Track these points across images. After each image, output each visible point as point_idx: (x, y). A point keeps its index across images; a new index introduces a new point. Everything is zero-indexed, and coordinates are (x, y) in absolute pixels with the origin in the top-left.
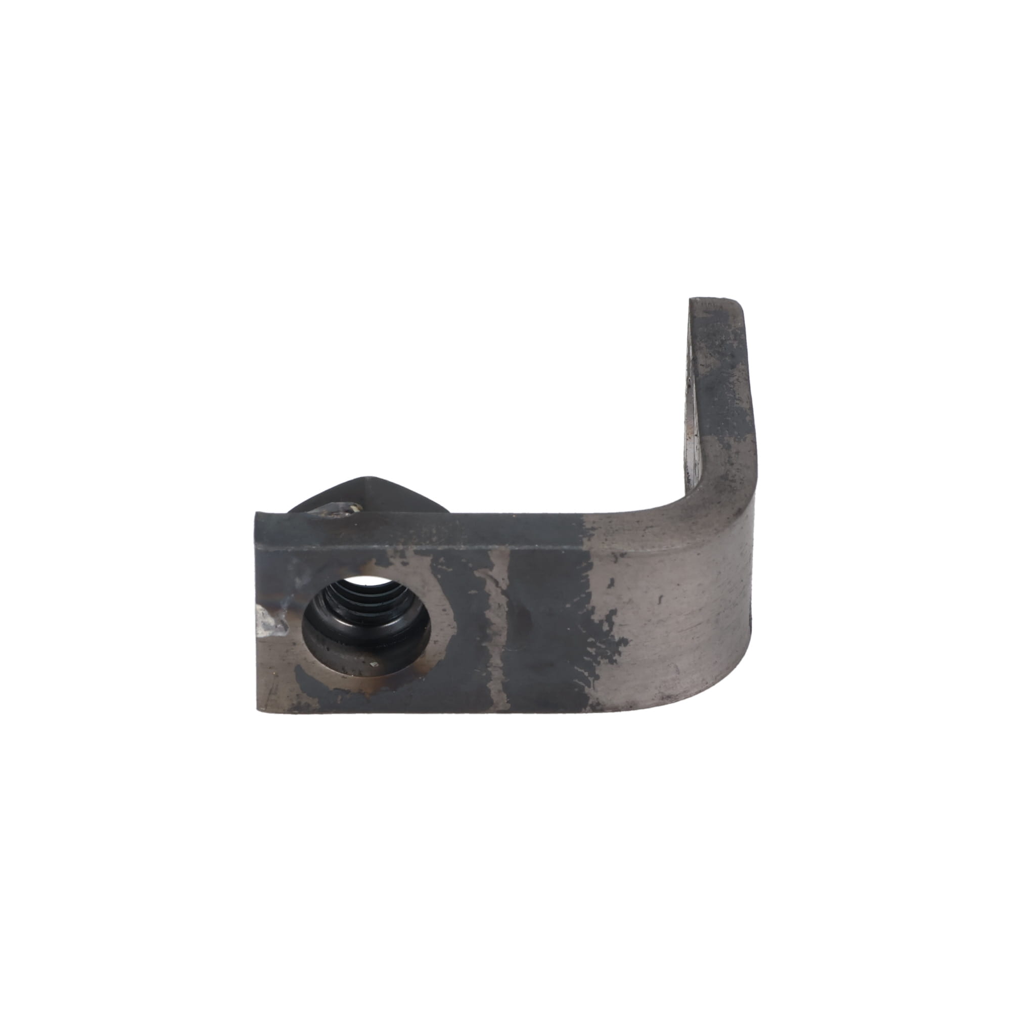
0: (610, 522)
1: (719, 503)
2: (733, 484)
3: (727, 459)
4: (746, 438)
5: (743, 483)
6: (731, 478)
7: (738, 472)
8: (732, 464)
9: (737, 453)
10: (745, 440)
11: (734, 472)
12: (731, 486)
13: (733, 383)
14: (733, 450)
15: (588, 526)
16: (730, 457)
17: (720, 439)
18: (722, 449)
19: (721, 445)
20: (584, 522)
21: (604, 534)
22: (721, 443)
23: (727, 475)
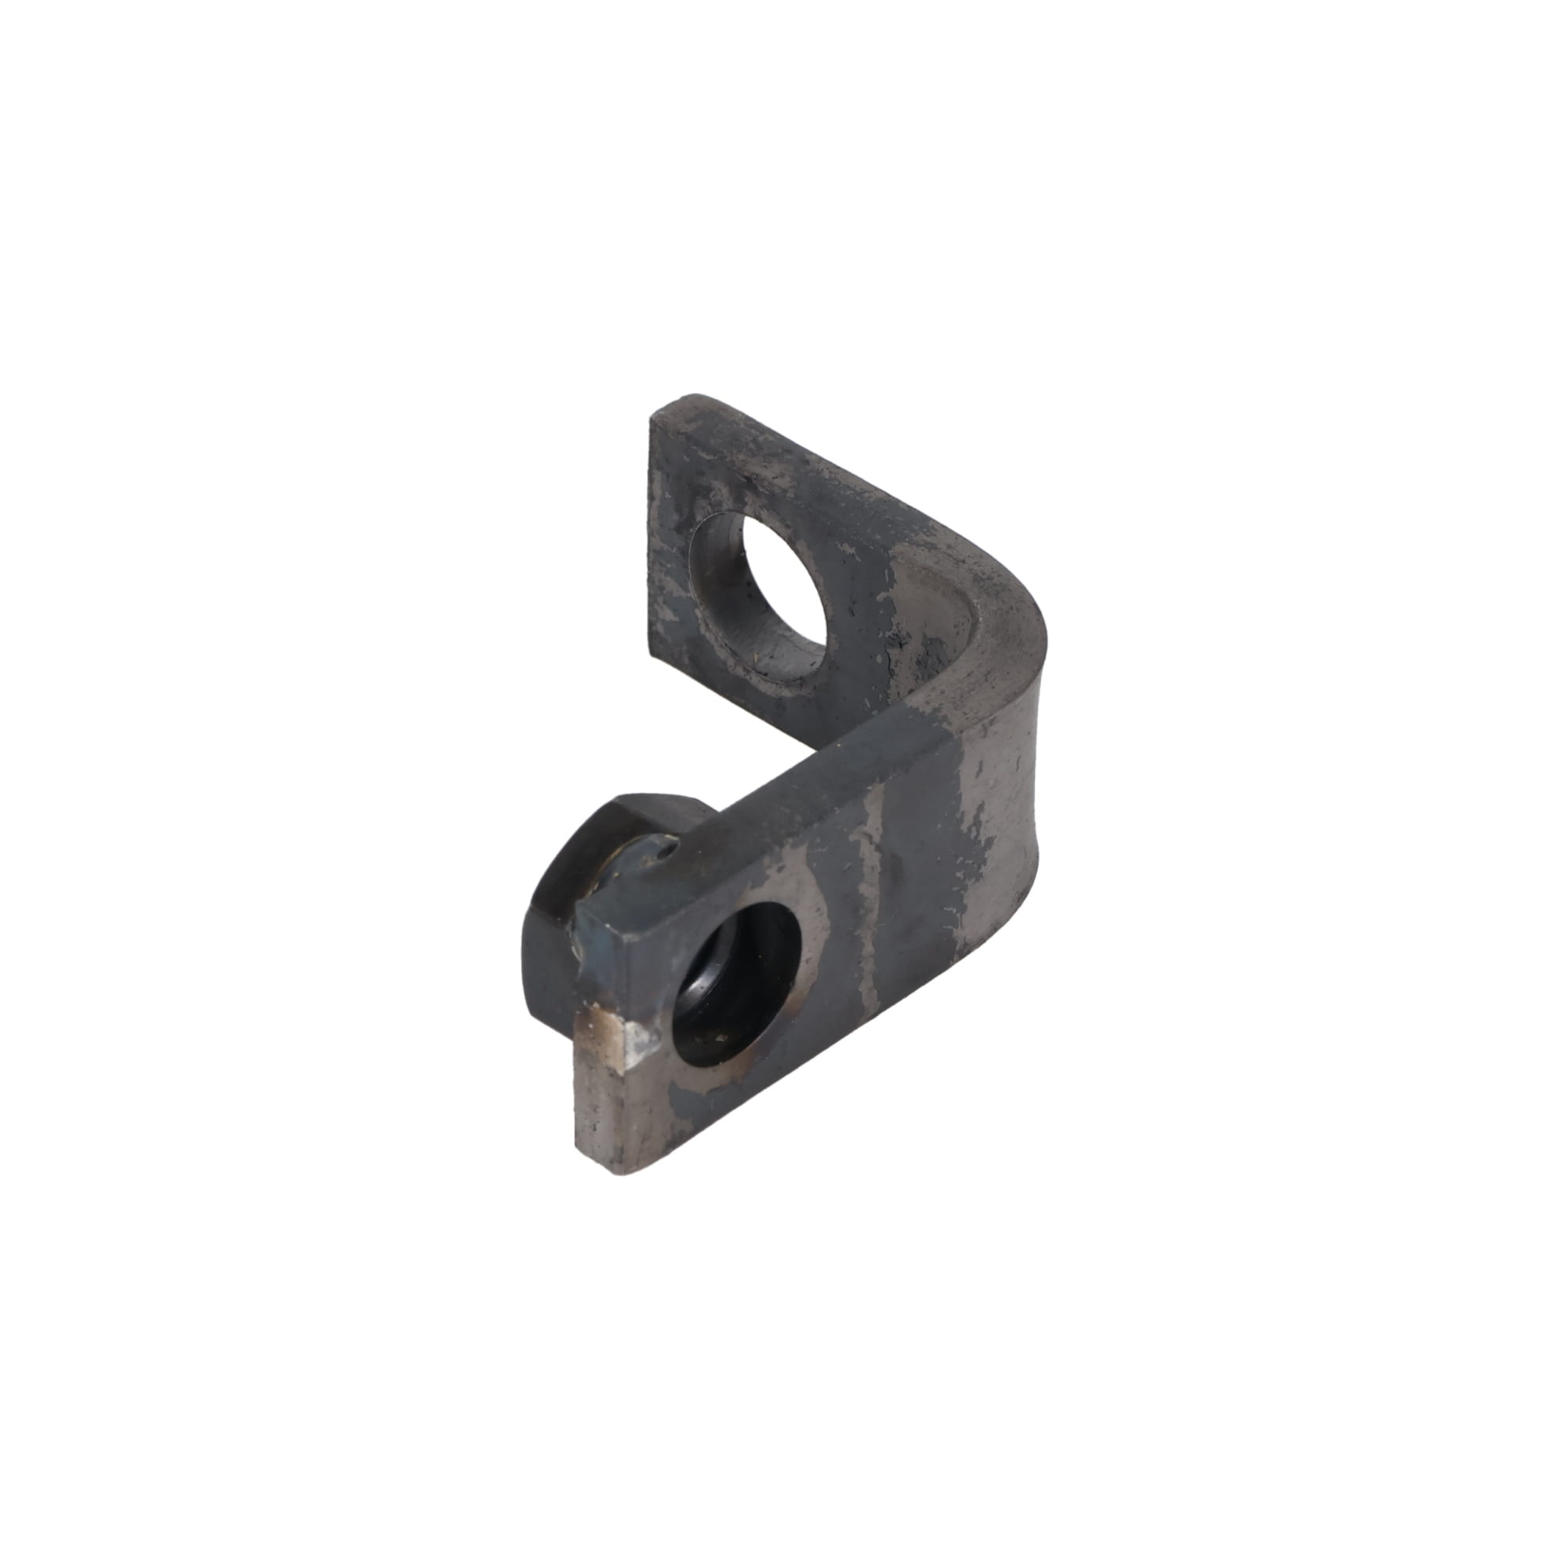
15: (928, 710)
16: (949, 555)
17: (912, 543)
18: (929, 551)
19: (923, 548)
20: (917, 709)
21: (955, 708)
22: (918, 545)
23: (976, 574)
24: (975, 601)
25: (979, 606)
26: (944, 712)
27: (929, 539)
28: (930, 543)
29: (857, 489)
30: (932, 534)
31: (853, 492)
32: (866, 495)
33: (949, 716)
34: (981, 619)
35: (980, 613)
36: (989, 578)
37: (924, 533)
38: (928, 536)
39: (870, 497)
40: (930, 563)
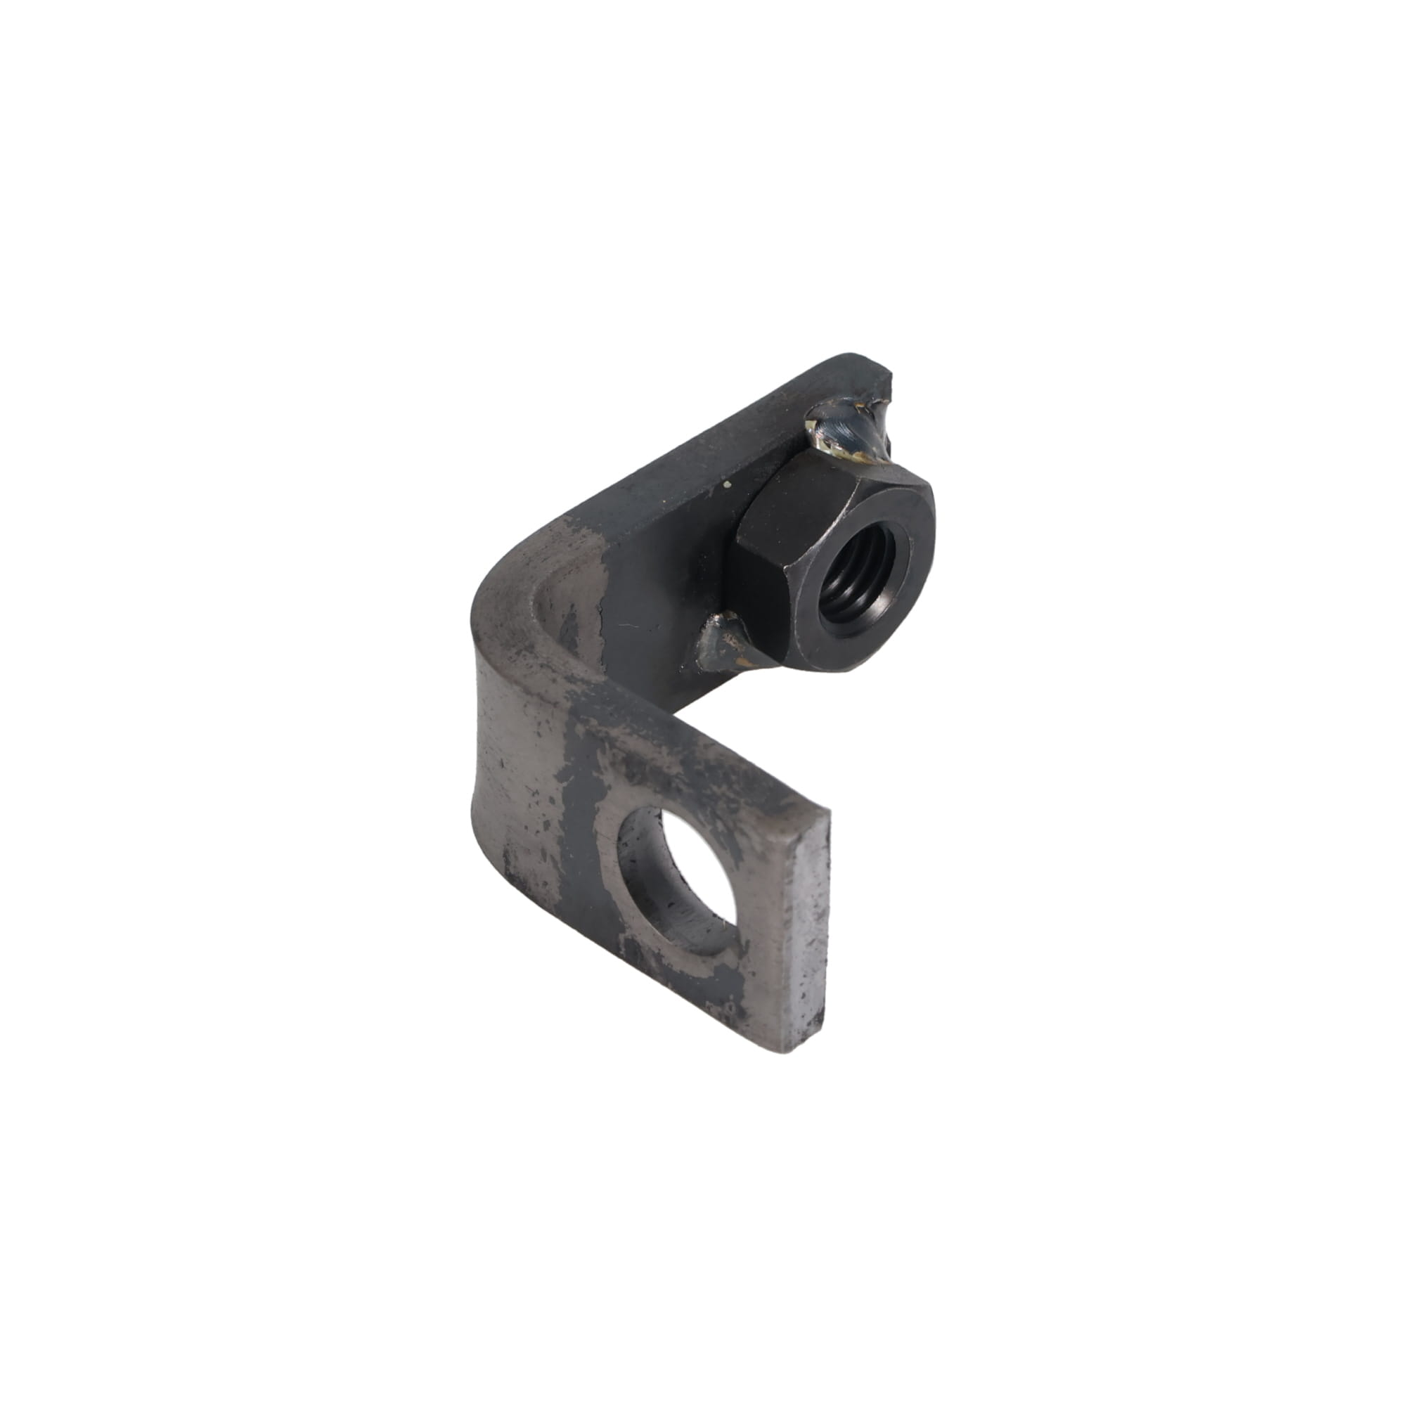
0: (570, 545)
1: (501, 625)
2: (514, 650)
3: (554, 668)
4: (568, 700)
5: (509, 660)
6: (523, 653)
7: (527, 664)
8: (542, 666)
9: (554, 681)
10: (566, 697)
11: (531, 661)
12: (514, 646)
13: (660, 746)
14: (560, 680)
15: (584, 531)
16: (554, 671)
17: (588, 683)
18: (573, 674)
19: (579, 677)
20: (593, 532)
21: (560, 533)
22: (582, 680)
23: (531, 653)
24: (535, 621)
25: (532, 615)
26: (570, 530)
27: (573, 687)
28: (571, 682)
29: (635, 736)
30: (568, 692)
31: (641, 733)
32: (628, 730)
33: (566, 527)
34: (531, 603)
35: (532, 609)
36: (518, 653)
37: (576, 693)
38: (573, 691)
39: (624, 728)
40: (572, 662)
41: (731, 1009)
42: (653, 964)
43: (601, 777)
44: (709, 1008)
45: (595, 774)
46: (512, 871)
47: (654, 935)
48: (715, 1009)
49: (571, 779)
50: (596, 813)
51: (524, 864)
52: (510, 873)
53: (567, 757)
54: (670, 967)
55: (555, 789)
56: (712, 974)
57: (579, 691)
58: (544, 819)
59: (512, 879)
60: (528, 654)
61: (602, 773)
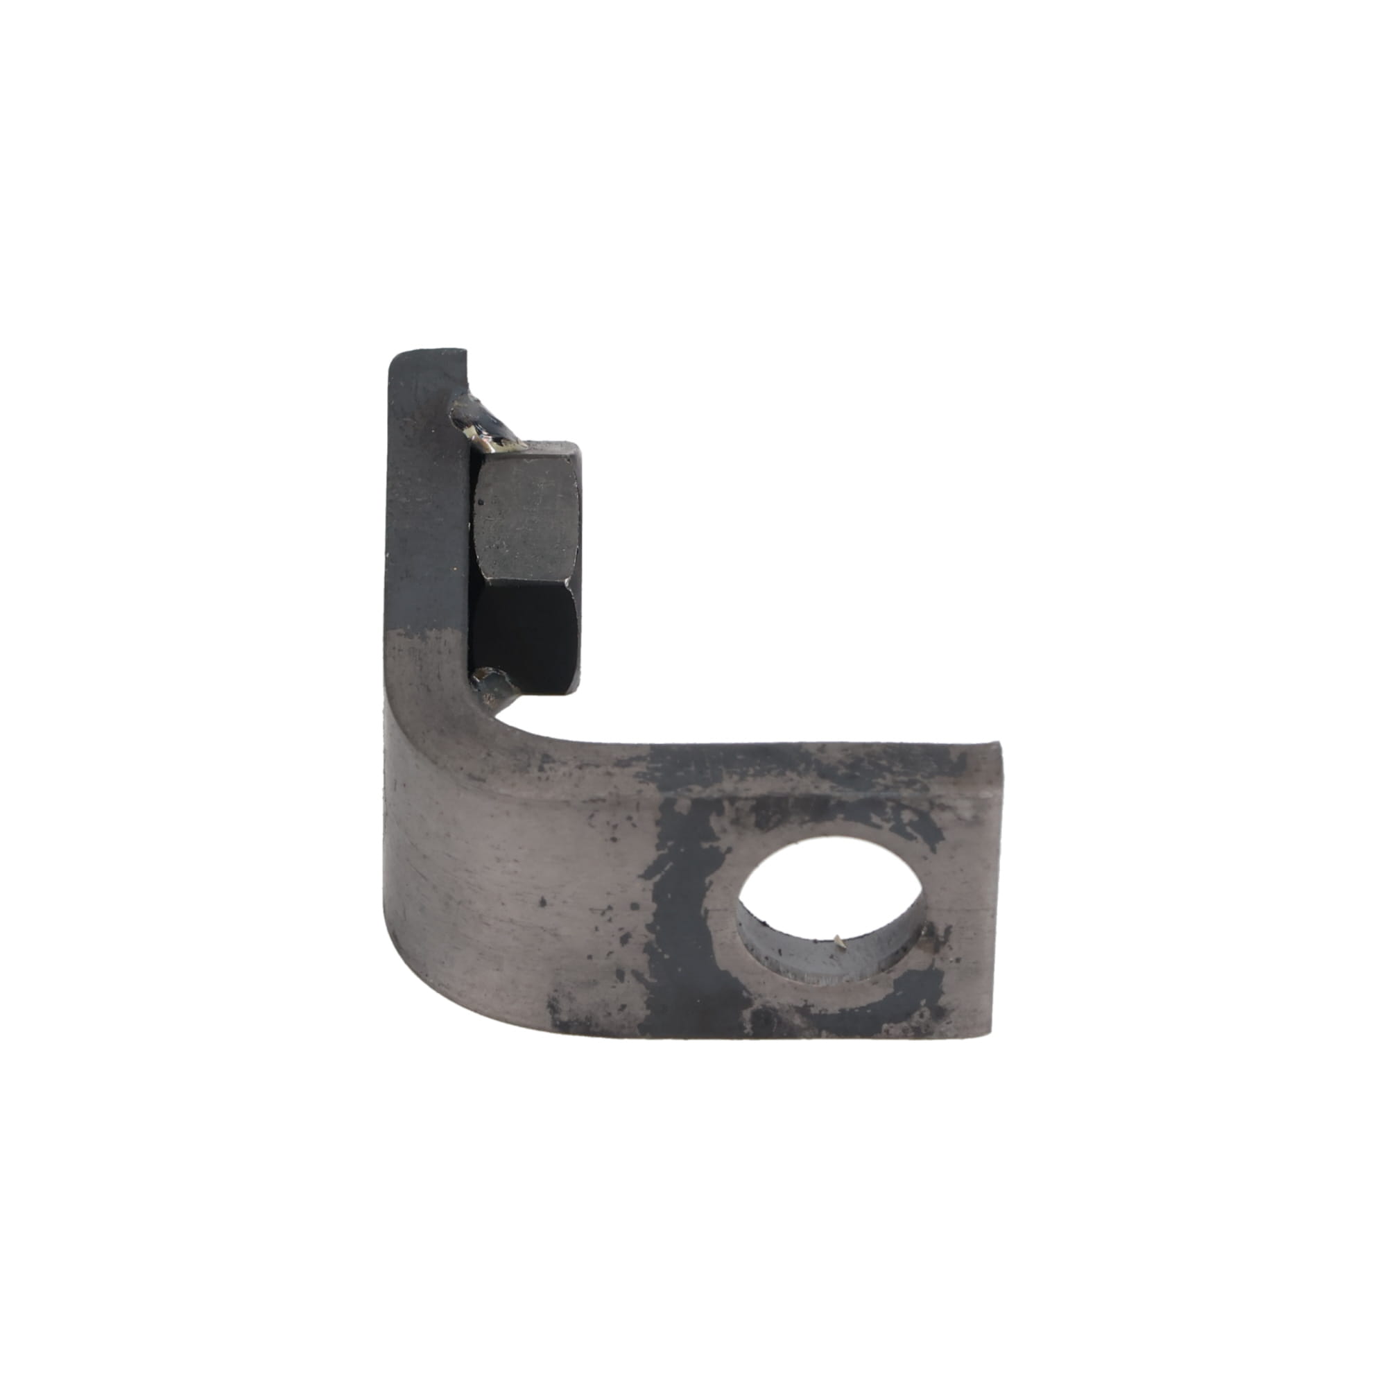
2: (534, 770)
3: (593, 763)
4: (647, 783)
5: (540, 780)
6: (546, 766)
7: (564, 774)
8: (580, 767)
9: (609, 774)
10: (641, 782)
11: (564, 770)
12: (529, 766)
13: (783, 774)
14: (614, 770)
15: (430, 633)
16: (597, 766)
17: (640, 758)
18: (616, 759)
19: (625, 758)
20: (438, 630)
22: (633, 759)
23: (554, 762)
27: (634, 769)
28: (626, 767)
29: (749, 778)
30: (636, 777)
31: (750, 773)
32: (736, 778)
36: (541, 770)
37: (644, 773)
38: (638, 772)
39: (730, 777)
41: (922, 1016)
42: (797, 1020)
43: (715, 844)
44: (887, 1031)
45: (706, 845)
46: (564, 1017)
47: (796, 988)
48: (895, 1029)
49: (667, 868)
50: (707, 889)
51: (584, 1001)
52: (561, 1022)
53: (659, 847)
54: (823, 1012)
55: (643, 891)
56: (891, 990)
57: (645, 770)
58: (622, 934)
59: (564, 1027)
60: (552, 765)
61: (717, 839)
